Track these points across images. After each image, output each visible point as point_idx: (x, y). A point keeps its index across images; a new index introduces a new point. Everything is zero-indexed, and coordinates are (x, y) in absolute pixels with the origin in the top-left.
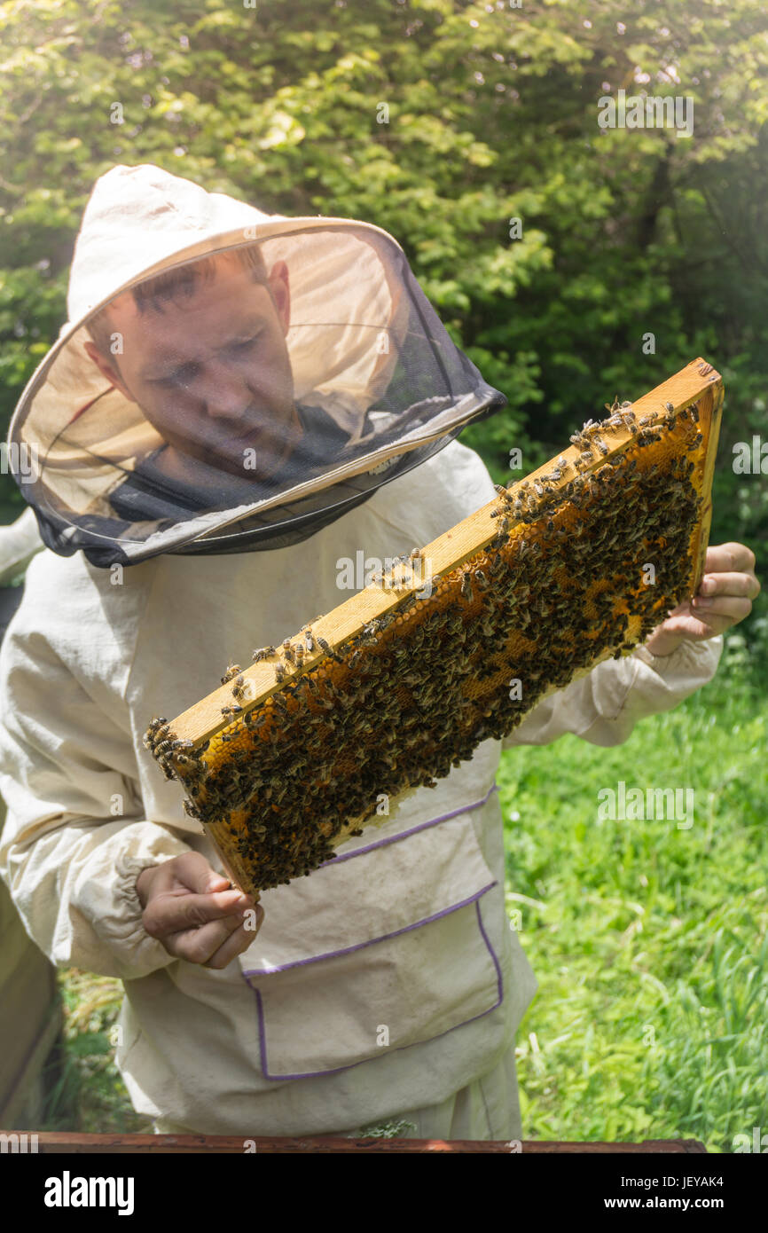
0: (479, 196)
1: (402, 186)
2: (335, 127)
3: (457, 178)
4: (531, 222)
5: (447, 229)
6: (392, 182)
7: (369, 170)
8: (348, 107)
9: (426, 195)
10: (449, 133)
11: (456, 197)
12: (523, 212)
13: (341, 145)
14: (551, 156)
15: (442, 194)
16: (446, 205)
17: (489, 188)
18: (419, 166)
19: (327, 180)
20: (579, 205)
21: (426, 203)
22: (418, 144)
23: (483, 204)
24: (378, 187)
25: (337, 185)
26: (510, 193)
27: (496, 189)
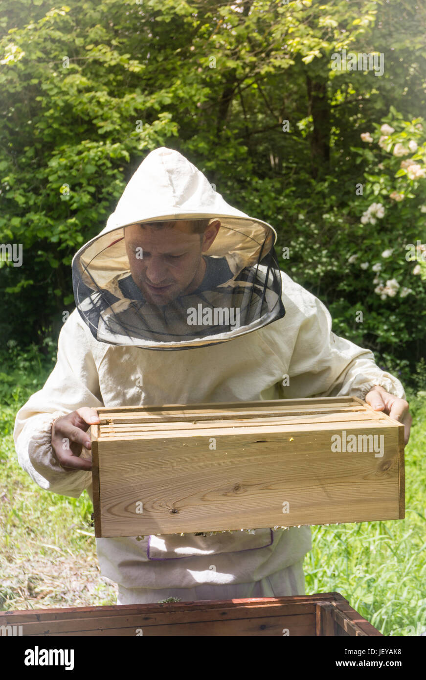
0: (134, 95)
1: (88, 90)
2: (46, 52)
3: (120, 84)
4: (165, 108)
5: (116, 115)
6: (81, 87)
7: (68, 80)
8: (53, 41)
9: (103, 96)
10: (116, 54)
11: (121, 95)
12: (160, 103)
13: (51, 65)
14: (174, 69)
15: (111, 94)
16: (115, 101)
17: (138, 90)
18: (96, 76)
19: (45, 87)
20: (191, 97)
21: (102, 100)
22: (96, 62)
23: (136, 100)
24: (74, 91)
25: (51, 89)
26: (151, 93)
27: (143, 91)
